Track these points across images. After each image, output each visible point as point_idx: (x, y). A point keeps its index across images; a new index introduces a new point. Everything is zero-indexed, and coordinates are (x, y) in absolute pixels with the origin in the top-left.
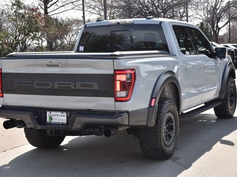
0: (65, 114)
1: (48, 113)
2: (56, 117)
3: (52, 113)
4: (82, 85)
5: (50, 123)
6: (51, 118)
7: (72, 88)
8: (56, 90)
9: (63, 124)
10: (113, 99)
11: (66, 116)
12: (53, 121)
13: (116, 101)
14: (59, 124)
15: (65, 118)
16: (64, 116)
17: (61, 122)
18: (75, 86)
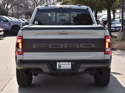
0: (70, 63)
1: (58, 63)
2: (63, 66)
3: (60, 63)
4: (84, 46)
5: (59, 70)
6: (60, 66)
7: (77, 47)
8: (66, 49)
9: (69, 69)
10: (103, 53)
11: (71, 64)
12: (61, 68)
13: (105, 54)
14: (66, 70)
15: (70, 66)
16: (69, 65)
17: (67, 68)
18: (79, 46)
